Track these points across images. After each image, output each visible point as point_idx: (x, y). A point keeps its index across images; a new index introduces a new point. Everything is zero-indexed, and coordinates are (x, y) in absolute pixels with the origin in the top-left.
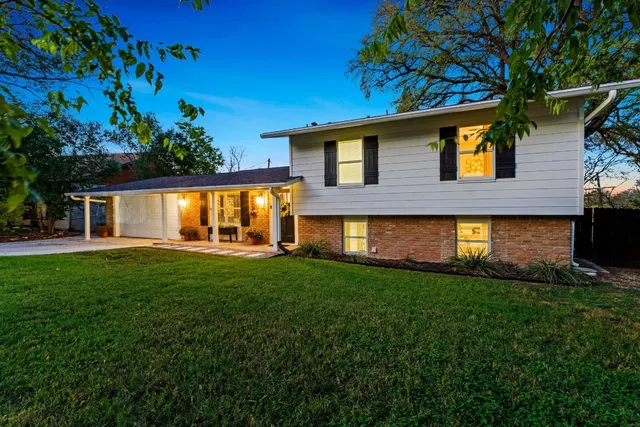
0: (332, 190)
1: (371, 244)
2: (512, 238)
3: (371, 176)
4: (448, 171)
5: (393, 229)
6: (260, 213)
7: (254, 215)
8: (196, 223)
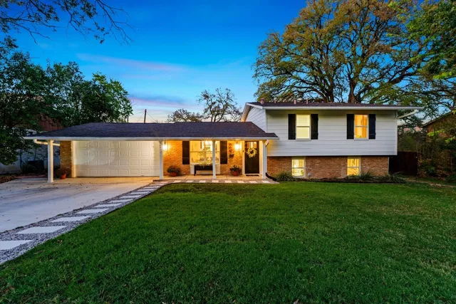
0: (292, 141)
1: (308, 171)
2: (369, 165)
3: (314, 135)
4: (350, 135)
5: (319, 163)
6: (236, 155)
7: (232, 156)
8: (179, 162)
